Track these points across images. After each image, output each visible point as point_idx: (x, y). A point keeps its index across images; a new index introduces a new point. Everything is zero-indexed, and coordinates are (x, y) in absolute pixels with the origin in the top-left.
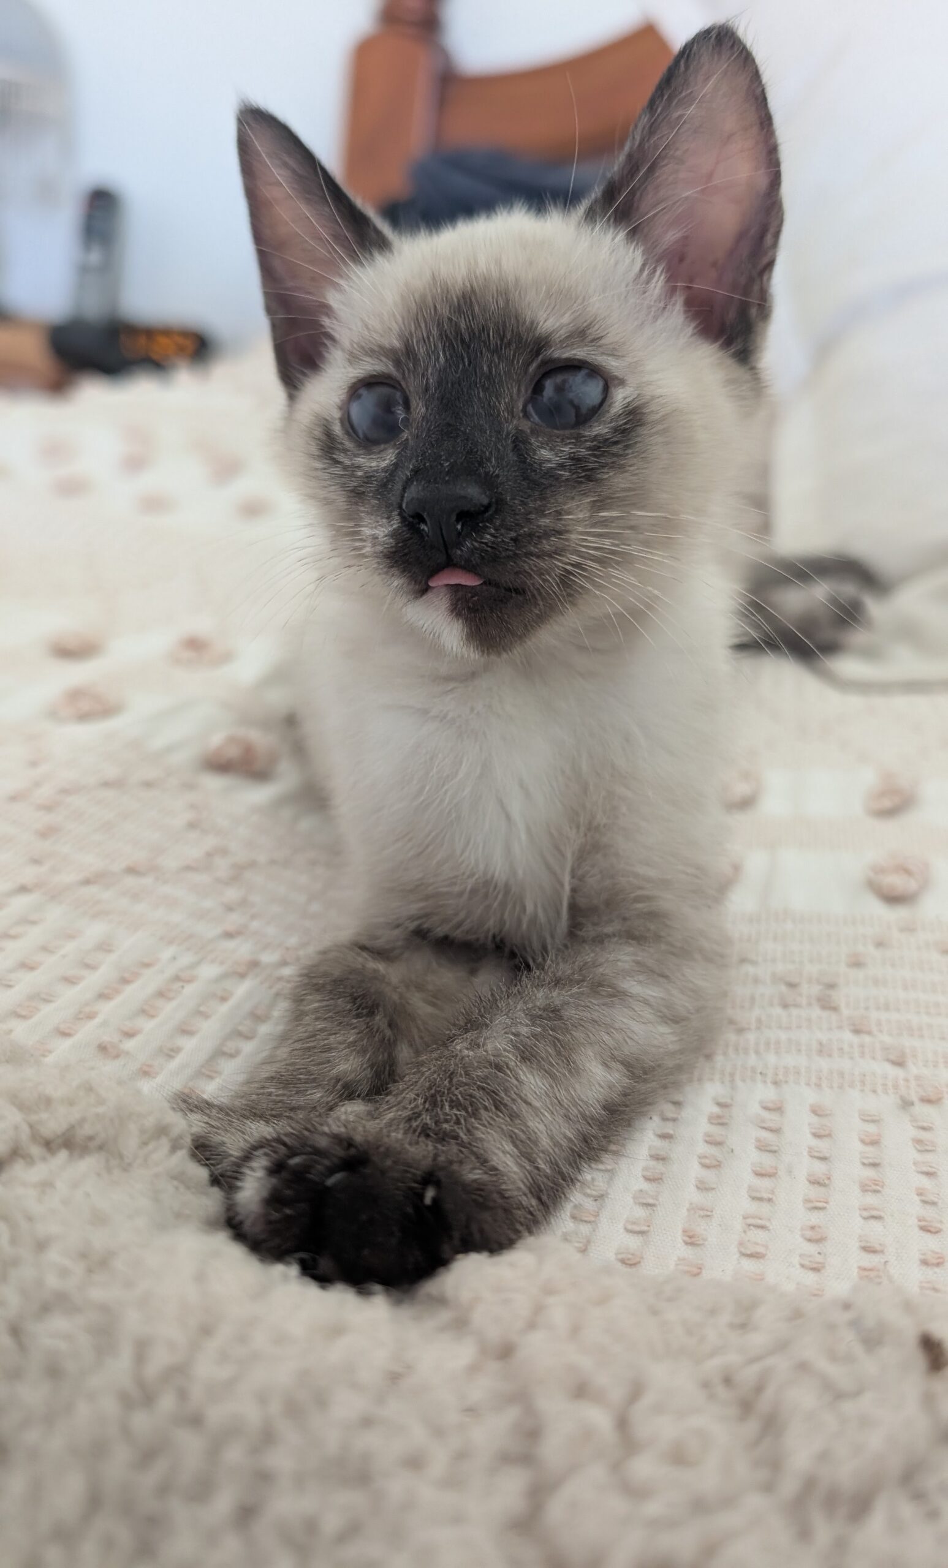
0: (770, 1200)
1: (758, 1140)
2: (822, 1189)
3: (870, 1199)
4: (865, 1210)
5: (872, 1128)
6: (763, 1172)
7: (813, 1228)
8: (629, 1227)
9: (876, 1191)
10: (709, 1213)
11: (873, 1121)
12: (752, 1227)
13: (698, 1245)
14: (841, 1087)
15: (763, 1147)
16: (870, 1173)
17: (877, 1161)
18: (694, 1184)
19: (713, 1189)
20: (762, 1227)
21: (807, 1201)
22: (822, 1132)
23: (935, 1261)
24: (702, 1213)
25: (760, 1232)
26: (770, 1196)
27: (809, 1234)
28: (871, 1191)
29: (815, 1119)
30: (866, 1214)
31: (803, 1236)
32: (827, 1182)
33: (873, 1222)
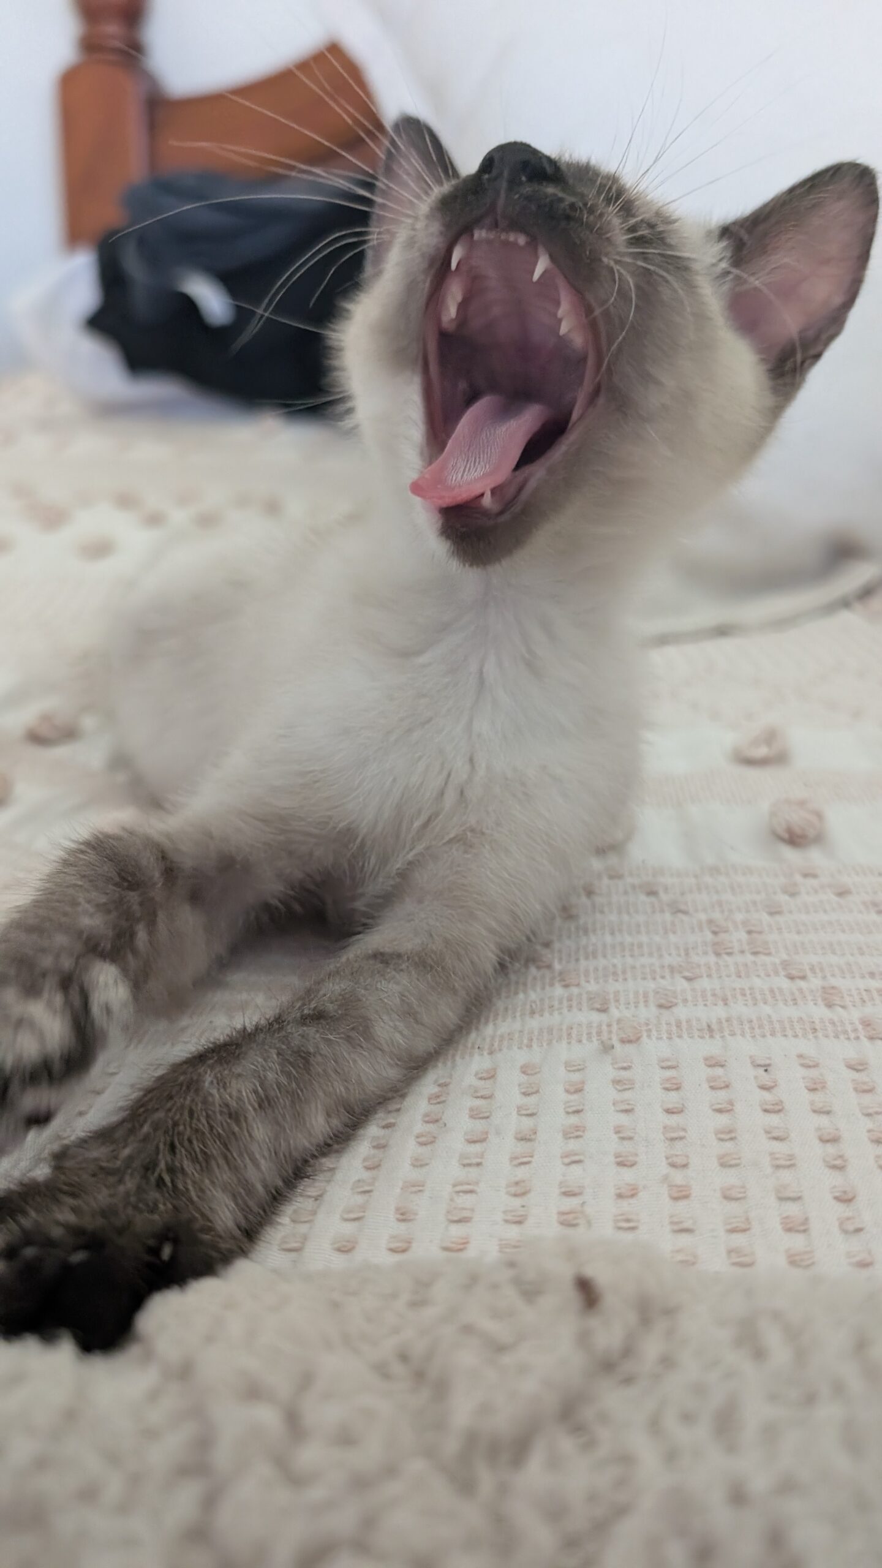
0: (478, 1164)
1: (471, 1110)
2: (529, 1144)
3: (573, 1145)
4: (566, 1156)
5: (576, 1077)
6: (475, 1139)
7: (517, 1183)
8: (346, 1216)
9: (577, 1137)
10: (421, 1188)
11: (579, 1070)
12: (461, 1194)
13: (410, 1220)
14: (550, 1043)
15: (476, 1115)
16: (574, 1120)
17: (580, 1108)
18: (410, 1163)
19: (427, 1164)
20: (471, 1192)
21: (513, 1159)
22: (530, 1090)
23: (630, 1193)
24: (414, 1189)
25: (468, 1196)
26: (479, 1160)
27: (513, 1190)
28: (573, 1138)
29: (524, 1078)
30: (567, 1160)
31: (508, 1193)
32: (533, 1137)
33: (574, 1167)
